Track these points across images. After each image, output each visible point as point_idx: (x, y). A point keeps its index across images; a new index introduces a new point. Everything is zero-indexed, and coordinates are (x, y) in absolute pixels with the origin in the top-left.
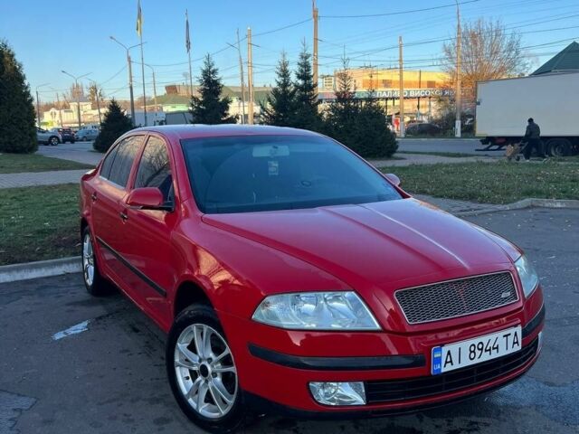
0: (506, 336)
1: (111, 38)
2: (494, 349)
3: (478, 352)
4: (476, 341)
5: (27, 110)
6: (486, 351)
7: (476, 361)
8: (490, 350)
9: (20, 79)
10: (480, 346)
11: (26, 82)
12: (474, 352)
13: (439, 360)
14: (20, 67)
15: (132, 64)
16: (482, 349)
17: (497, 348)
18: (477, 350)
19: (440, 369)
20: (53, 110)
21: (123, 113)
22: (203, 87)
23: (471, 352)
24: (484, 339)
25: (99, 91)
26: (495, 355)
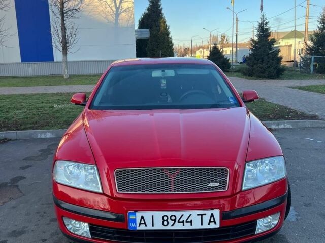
0: (202, 215)
1: (228, 8)
2: (187, 222)
3: (171, 222)
4: (169, 214)
5: (169, 50)
6: (179, 222)
7: (169, 228)
8: (183, 222)
9: (168, 34)
10: (173, 218)
11: (170, 36)
12: (167, 220)
13: (134, 221)
14: (168, 28)
15: (238, 22)
16: (175, 220)
17: (191, 222)
18: (169, 220)
19: (136, 227)
20: (201, 49)
21: (220, 50)
22: (258, 33)
23: (164, 220)
24: (178, 214)
25: (226, 38)
26: (187, 226)
